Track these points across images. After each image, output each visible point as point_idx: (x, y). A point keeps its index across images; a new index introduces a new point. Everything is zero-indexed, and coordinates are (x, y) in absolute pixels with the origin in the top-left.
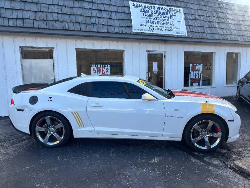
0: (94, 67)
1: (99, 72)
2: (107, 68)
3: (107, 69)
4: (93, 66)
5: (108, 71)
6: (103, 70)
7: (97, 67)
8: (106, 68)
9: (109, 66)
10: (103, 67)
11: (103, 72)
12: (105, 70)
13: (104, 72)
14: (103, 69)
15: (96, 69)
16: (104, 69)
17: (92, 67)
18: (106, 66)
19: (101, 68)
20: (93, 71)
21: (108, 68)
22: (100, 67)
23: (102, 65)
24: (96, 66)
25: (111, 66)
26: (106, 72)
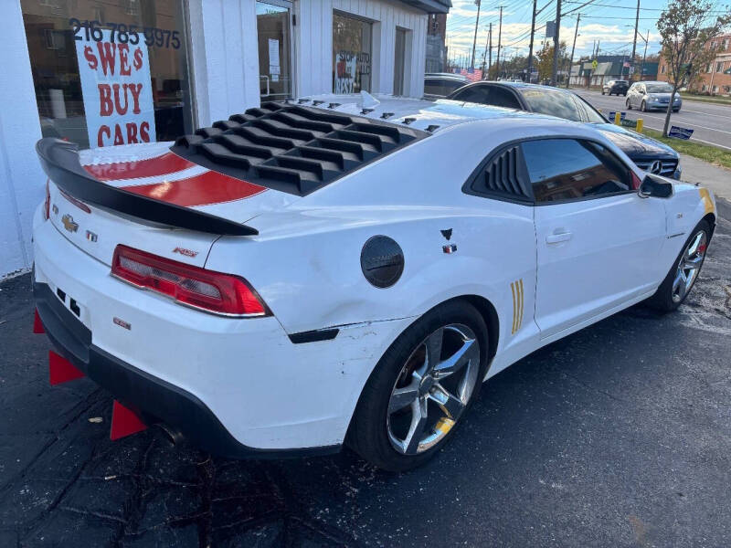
0: (88, 40)
1: (108, 70)
2: (136, 47)
3: (136, 55)
4: (82, 33)
5: (140, 62)
6: (124, 60)
7: (99, 40)
8: (132, 48)
9: (142, 37)
10: (124, 45)
11: (122, 66)
12: (131, 58)
13: (127, 69)
14: (121, 55)
15: (96, 52)
16: (125, 50)
17: (80, 38)
18: (133, 38)
19: (114, 46)
20: (86, 62)
21: (138, 51)
22: (112, 40)
23: (116, 33)
24: (97, 35)
25: (150, 42)
26: (133, 68)
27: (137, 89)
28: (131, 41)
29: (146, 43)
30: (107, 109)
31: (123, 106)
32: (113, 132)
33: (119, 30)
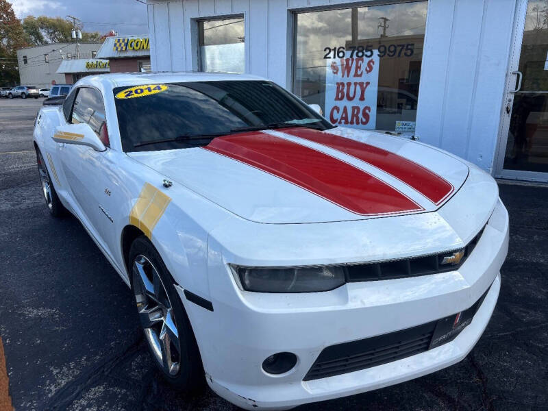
0: (334, 57)
1: (346, 74)
2: (370, 59)
3: (368, 64)
5: (371, 68)
6: (358, 67)
7: (342, 57)
8: (366, 60)
9: (376, 52)
10: (360, 58)
11: (356, 71)
12: (364, 65)
13: (359, 73)
14: (357, 63)
15: (339, 65)
16: (360, 62)
17: (330, 58)
18: (369, 53)
19: (353, 60)
21: (371, 61)
22: (352, 56)
23: (356, 52)
25: (383, 54)
26: (365, 72)
27: (365, 85)
28: (367, 56)
29: (379, 55)
30: (340, 97)
31: (351, 95)
32: (341, 110)
33: (358, 49)
